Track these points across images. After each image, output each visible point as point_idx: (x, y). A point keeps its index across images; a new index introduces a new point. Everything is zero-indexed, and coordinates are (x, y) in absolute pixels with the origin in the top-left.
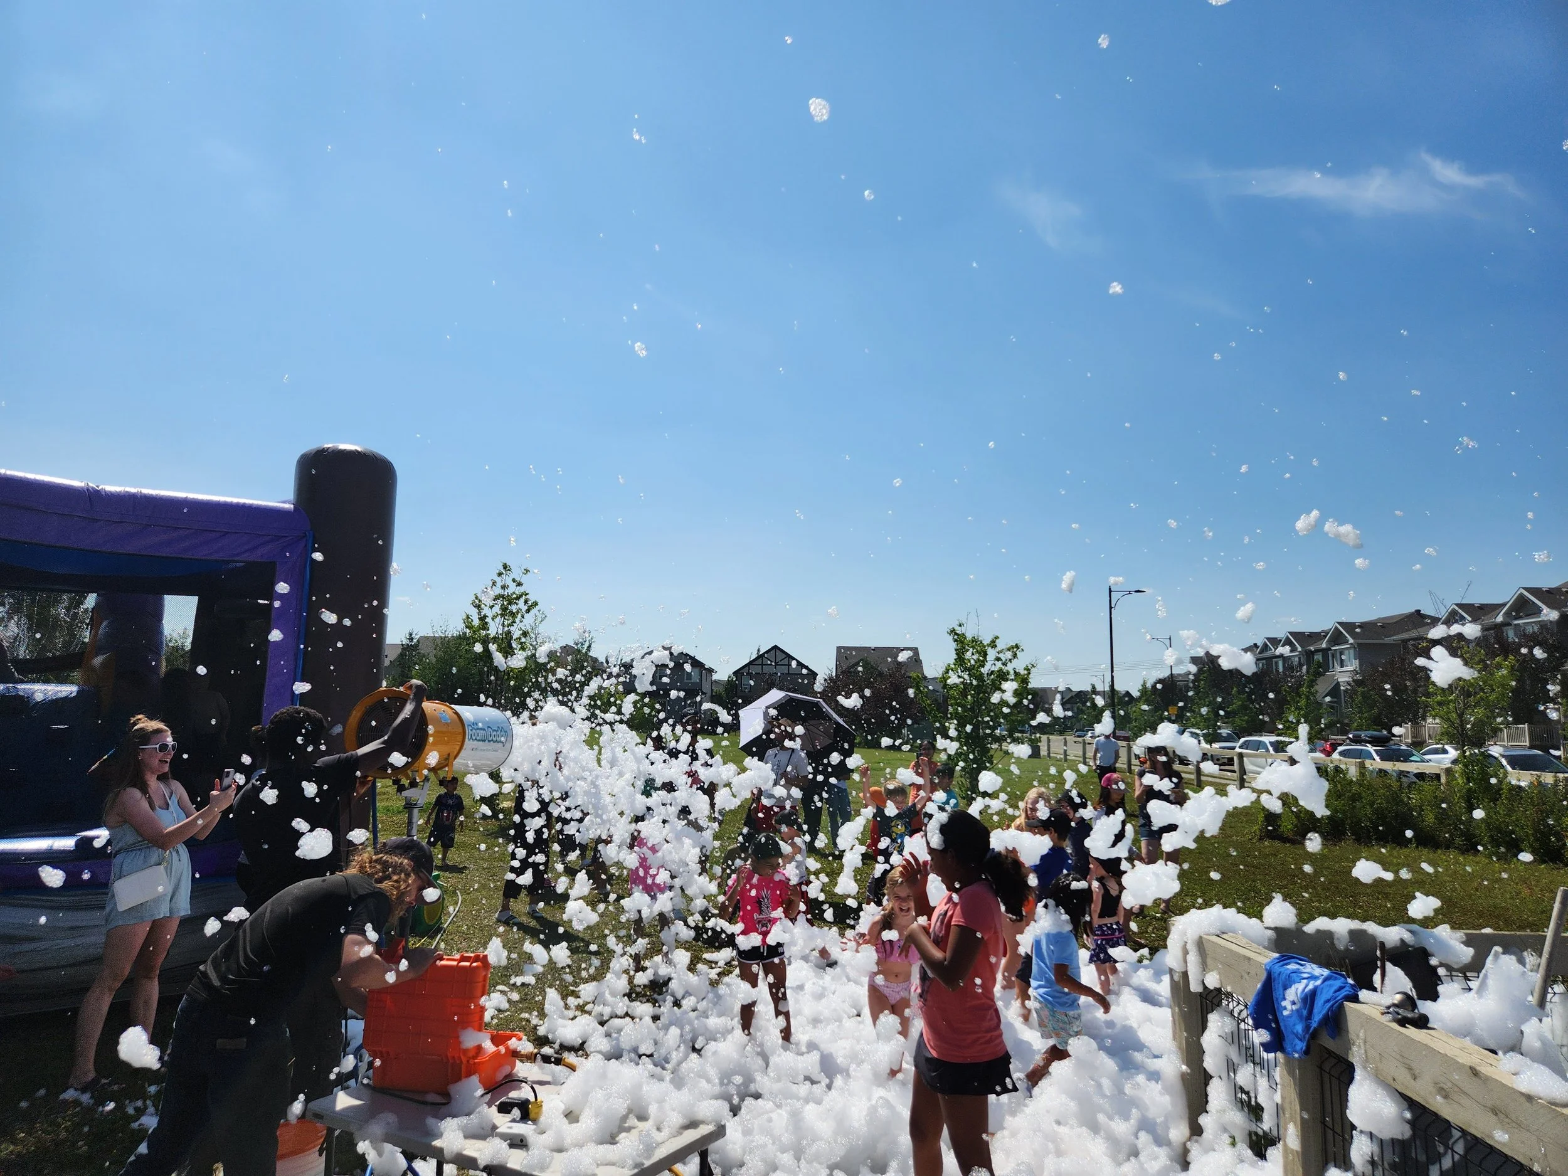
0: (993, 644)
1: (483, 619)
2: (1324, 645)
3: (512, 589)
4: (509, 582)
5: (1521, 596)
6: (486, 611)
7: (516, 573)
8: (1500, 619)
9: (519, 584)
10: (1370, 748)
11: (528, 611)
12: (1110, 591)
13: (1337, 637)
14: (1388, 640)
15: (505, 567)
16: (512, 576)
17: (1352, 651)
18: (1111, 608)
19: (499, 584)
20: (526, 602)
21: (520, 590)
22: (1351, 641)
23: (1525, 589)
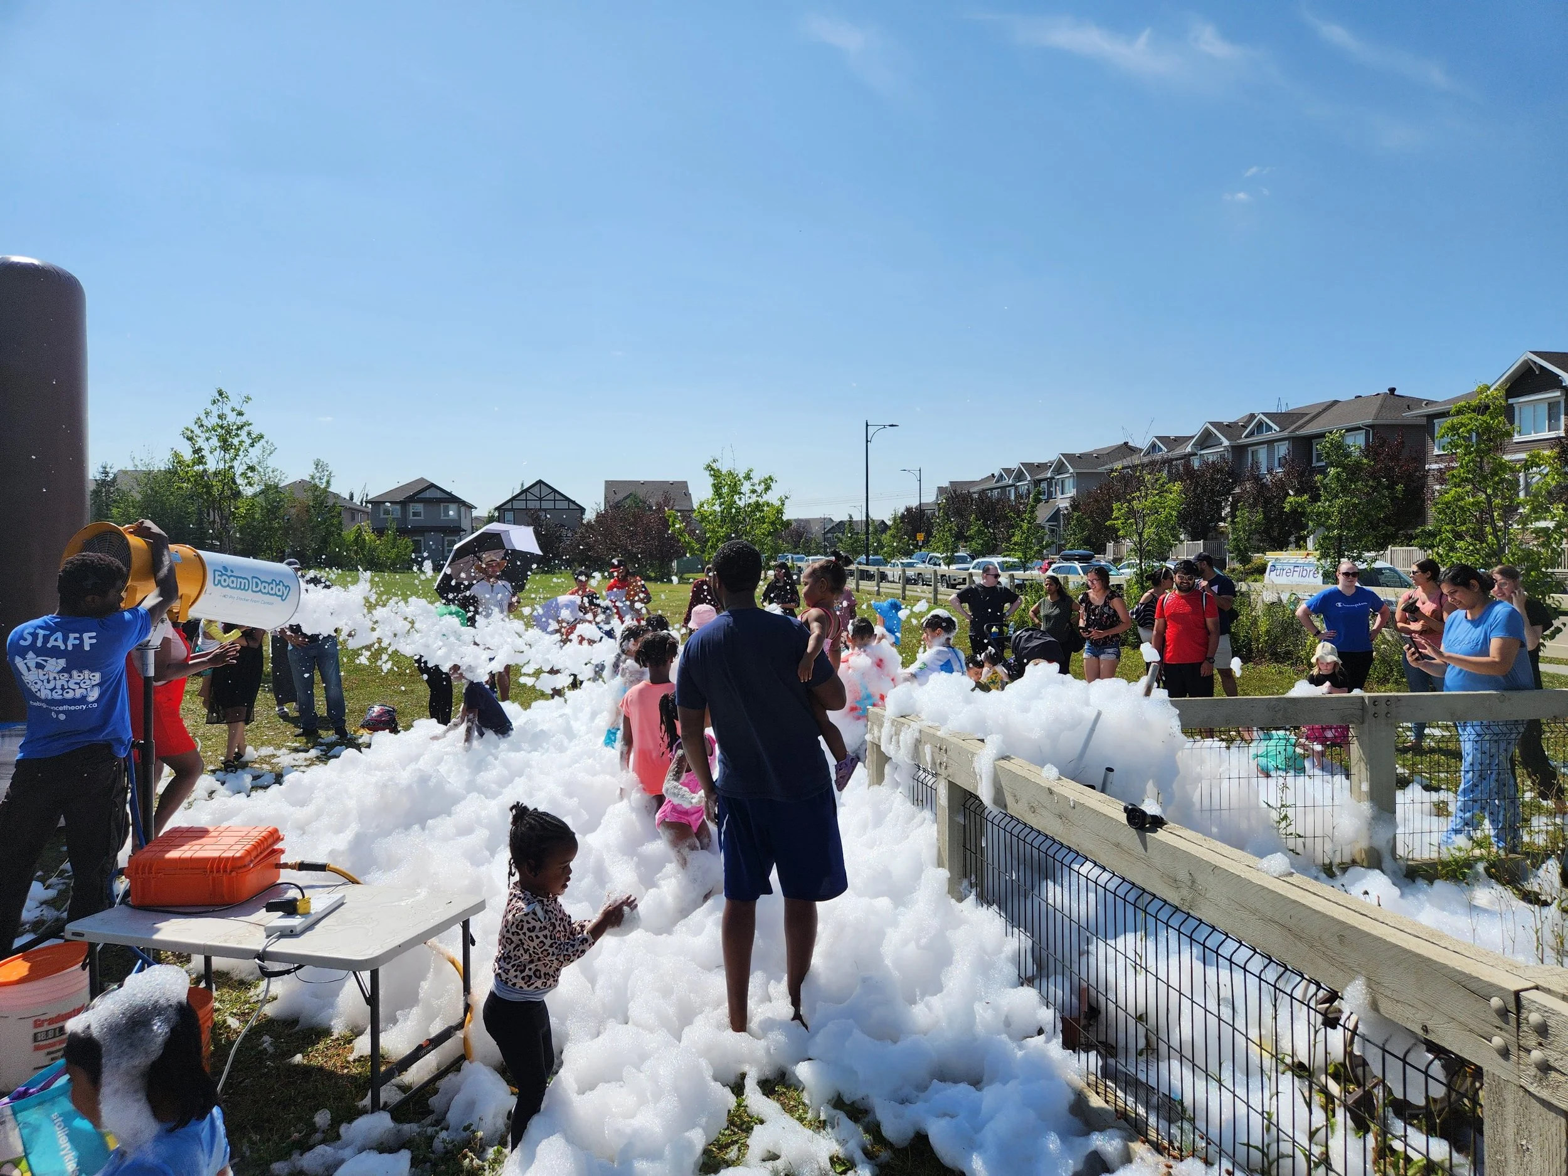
0: (748, 477)
1: (197, 451)
2: (1049, 475)
3: (232, 418)
4: (227, 410)
5: (1207, 429)
6: (201, 442)
7: (235, 401)
8: (1189, 449)
9: (240, 414)
10: (1077, 565)
11: (252, 445)
12: (867, 425)
13: (1060, 468)
14: (1101, 469)
15: (221, 394)
16: (230, 405)
17: (1071, 480)
18: (867, 441)
19: (215, 413)
20: (249, 434)
21: (240, 421)
22: (1071, 471)
23: (1211, 423)
